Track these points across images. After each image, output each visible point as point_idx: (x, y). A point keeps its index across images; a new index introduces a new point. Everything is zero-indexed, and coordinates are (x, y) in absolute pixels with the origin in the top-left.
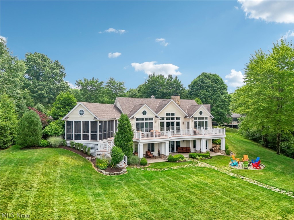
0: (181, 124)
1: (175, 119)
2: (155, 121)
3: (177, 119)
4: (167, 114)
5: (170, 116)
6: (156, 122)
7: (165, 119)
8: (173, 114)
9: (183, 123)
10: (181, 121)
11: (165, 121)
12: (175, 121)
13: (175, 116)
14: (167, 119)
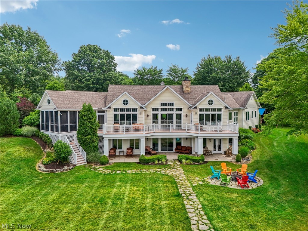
0: (183, 117)
1: (175, 110)
2: (139, 113)
3: (176, 111)
4: (163, 104)
5: (167, 107)
6: (141, 114)
7: (160, 110)
8: (172, 104)
9: (186, 115)
10: (183, 113)
11: (160, 113)
12: (175, 113)
13: (174, 107)
14: (163, 110)
